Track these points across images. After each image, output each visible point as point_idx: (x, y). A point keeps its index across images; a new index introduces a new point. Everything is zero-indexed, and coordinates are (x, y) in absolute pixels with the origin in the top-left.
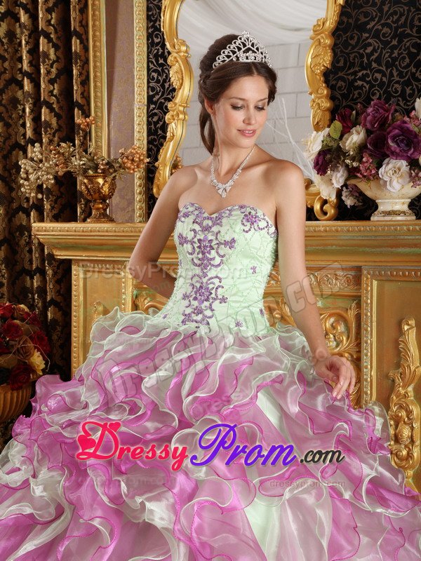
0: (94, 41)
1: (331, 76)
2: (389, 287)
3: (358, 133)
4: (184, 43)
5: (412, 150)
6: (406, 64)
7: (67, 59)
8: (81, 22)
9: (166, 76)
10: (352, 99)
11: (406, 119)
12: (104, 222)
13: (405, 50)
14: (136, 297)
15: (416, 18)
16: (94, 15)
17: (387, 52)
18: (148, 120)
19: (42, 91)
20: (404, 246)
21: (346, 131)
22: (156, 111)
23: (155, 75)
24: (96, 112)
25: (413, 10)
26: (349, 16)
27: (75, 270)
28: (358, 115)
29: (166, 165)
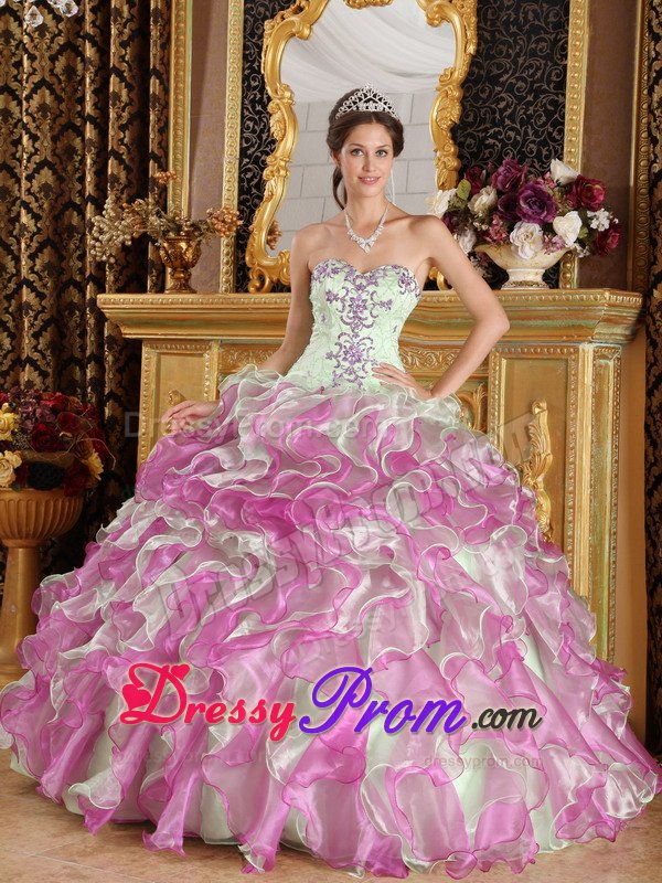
0: (176, 82)
1: (460, 132)
2: (518, 365)
3: (488, 194)
4: (287, 88)
5: (545, 213)
6: (542, 122)
8: (162, 59)
9: (265, 126)
10: (483, 159)
11: (540, 180)
12: (183, 293)
13: (541, 108)
15: (553, 73)
16: (177, 52)
17: (522, 109)
18: (239, 177)
19: (110, 139)
20: (535, 318)
21: (475, 191)
22: (249, 166)
23: (251, 124)
24: (175, 166)
25: (550, 64)
26: (480, 66)
27: (147, 353)
28: (488, 175)
29: (261, 229)
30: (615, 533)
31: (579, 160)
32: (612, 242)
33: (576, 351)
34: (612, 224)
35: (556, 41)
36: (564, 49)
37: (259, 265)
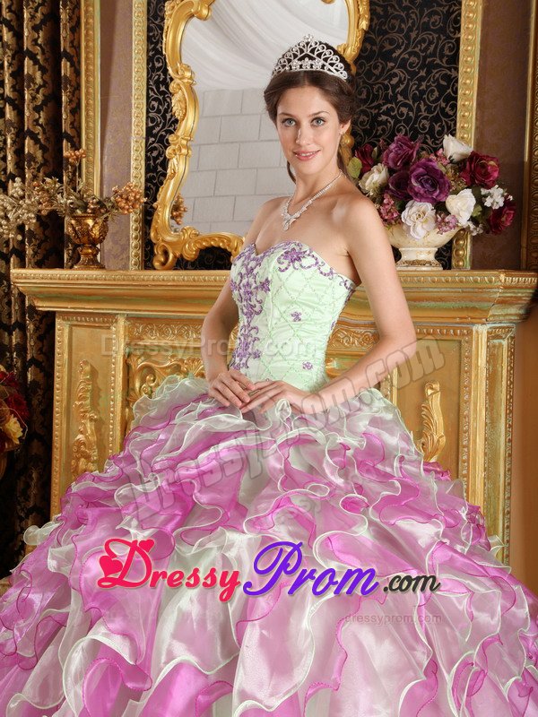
0: (87, 65)
3: (380, 172)
4: (188, 68)
5: (438, 191)
6: (434, 97)
7: (55, 84)
8: (72, 42)
9: (168, 106)
10: (376, 136)
11: (432, 157)
12: (93, 269)
13: (434, 83)
14: (129, 355)
15: (447, 46)
16: (87, 35)
17: (415, 84)
18: (146, 155)
19: (26, 120)
20: (428, 299)
21: (366, 169)
22: (155, 145)
23: (156, 104)
24: (87, 145)
25: (443, 38)
26: (372, 42)
27: (60, 324)
28: (380, 152)
29: (165, 206)
30: (509, 513)
31: (471, 136)
32: (507, 221)
33: (470, 333)
34: (506, 202)
35: (449, 13)
36: (457, 21)
37: (163, 241)
